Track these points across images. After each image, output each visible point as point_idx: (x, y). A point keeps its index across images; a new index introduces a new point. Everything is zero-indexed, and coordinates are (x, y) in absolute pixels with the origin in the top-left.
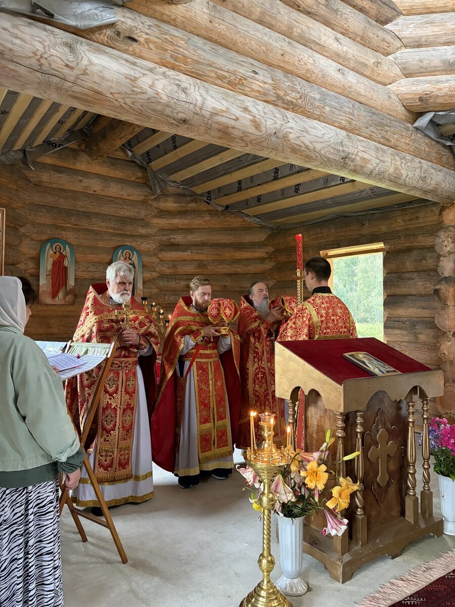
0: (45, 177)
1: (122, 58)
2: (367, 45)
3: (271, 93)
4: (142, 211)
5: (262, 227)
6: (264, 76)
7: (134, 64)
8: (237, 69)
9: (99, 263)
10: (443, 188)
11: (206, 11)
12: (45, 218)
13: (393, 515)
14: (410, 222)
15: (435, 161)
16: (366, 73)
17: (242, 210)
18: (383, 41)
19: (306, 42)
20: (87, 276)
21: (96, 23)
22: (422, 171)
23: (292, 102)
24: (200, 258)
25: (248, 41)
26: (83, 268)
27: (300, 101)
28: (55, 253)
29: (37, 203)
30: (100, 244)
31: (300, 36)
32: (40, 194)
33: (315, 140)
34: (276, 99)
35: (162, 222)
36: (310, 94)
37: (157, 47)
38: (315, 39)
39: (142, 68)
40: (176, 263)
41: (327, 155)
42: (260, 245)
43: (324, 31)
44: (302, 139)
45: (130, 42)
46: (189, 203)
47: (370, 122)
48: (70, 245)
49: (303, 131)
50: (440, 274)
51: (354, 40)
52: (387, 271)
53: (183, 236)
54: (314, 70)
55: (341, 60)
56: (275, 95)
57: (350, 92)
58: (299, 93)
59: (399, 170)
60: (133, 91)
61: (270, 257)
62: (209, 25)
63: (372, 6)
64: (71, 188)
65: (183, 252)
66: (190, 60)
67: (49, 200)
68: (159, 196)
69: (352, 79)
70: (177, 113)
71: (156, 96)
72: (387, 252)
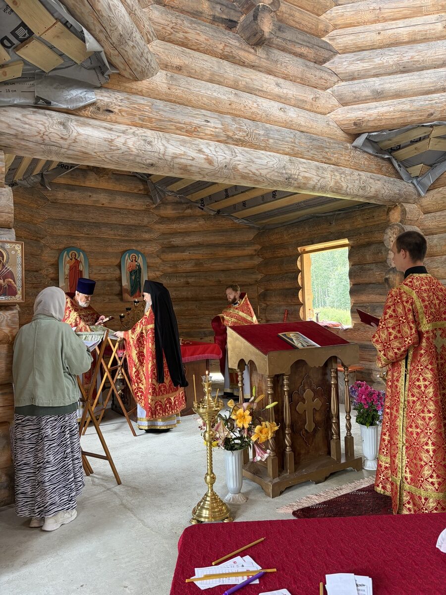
0: (60, 195)
1: (101, 127)
2: (307, 84)
3: (222, 134)
4: (145, 219)
5: (250, 228)
6: (214, 123)
7: (111, 129)
8: (192, 121)
9: (110, 266)
10: (383, 194)
11: (165, 81)
12: (61, 230)
13: (320, 454)
14: (367, 221)
15: (375, 171)
16: (306, 107)
17: (232, 213)
18: (320, 79)
19: (250, 90)
20: (99, 278)
21: (82, 104)
22: (361, 182)
23: (240, 139)
24: (197, 258)
25: (200, 99)
26: (95, 271)
27: (246, 138)
28: (71, 259)
29: (54, 218)
30: (110, 250)
31: (246, 87)
32: (56, 210)
33: (260, 168)
34: (226, 139)
35: (163, 227)
36: (255, 131)
37: (128, 114)
38: (259, 88)
39: (116, 131)
40: (176, 262)
41: (272, 177)
42: (250, 243)
43: (266, 80)
44: (248, 168)
45: (107, 113)
46: (186, 210)
47: (311, 147)
48: (83, 251)
49: (250, 162)
50: (389, 265)
51: (295, 81)
52: (352, 263)
53: (181, 238)
54: (259, 112)
55: (283, 100)
56: (225, 136)
57: (292, 125)
58: (245, 132)
59: (339, 183)
60: (111, 149)
61: (258, 253)
62: (168, 91)
63: (310, 51)
64: (82, 203)
65: (182, 252)
66: (153, 119)
67: (65, 214)
68: (160, 204)
69: (292, 114)
70: (146, 160)
71: (128, 150)
72: (352, 247)
